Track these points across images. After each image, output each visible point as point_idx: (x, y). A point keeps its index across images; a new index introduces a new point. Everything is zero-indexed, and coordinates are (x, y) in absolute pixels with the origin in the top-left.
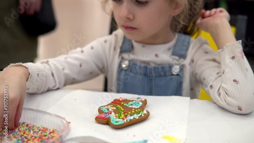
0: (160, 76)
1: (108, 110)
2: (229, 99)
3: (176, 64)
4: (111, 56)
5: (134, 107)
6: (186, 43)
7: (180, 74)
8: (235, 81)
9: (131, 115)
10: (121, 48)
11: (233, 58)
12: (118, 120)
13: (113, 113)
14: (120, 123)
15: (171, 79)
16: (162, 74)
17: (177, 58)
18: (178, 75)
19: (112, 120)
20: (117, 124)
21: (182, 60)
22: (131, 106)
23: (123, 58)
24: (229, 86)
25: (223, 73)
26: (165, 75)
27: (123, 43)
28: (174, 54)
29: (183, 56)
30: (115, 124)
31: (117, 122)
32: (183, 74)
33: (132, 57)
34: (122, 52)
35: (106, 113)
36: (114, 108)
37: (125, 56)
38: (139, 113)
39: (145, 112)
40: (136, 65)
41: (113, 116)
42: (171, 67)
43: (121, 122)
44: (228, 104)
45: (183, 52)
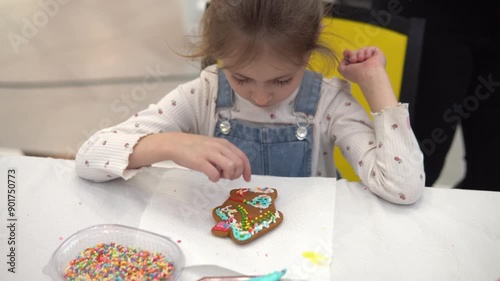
0: (279, 142)
1: (226, 214)
2: (389, 183)
3: (301, 124)
4: (203, 114)
5: (261, 206)
6: (315, 91)
7: (309, 139)
8: (397, 159)
9: (259, 223)
10: (216, 102)
11: (395, 126)
12: (242, 233)
13: (235, 221)
14: (246, 238)
15: (295, 145)
16: (282, 139)
17: (303, 114)
18: (304, 140)
19: (234, 232)
20: (243, 239)
21: (311, 117)
22: (256, 206)
23: (220, 116)
24: (389, 166)
25: (380, 146)
26: (286, 141)
27: (219, 93)
28: (297, 109)
29: (312, 112)
30: (240, 239)
31: (242, 236)
32: (312, 138)
33: (235, 115)
34: (218, 107)
35: (225, 221)
36: (235, 211)
37: (225, 113)
38: (269, 218)
39: (277, 215)
40: (242, 127)
41: (235, 225)
42: (294, 128)
43: (247, 235)
44: (386, 189)
45: (311, 106)
